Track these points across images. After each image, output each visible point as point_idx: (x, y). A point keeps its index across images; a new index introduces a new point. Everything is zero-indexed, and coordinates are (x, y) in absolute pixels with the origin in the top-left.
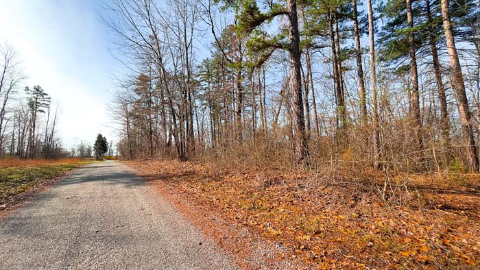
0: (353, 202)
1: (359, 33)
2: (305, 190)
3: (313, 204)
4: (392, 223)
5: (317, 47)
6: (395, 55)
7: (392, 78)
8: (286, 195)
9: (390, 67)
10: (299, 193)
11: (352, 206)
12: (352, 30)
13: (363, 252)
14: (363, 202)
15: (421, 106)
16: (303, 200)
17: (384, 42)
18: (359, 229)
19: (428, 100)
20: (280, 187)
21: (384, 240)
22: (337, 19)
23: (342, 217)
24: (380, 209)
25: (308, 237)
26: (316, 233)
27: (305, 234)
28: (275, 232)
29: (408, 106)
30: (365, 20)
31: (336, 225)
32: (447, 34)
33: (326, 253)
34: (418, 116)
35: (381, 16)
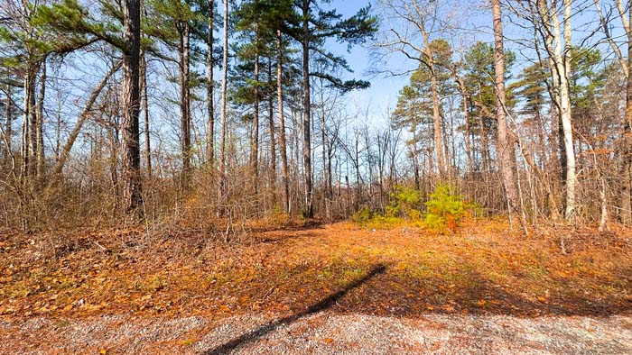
0: (197, 250)
1: (213, 62)
2: (137, 248)
3: (149, 262)
4: (231, 260)
5: (159, 56)
6: (243, 101)
7: (238, 122)
8: (104, 261)
9: (238, 110)
10: (127, 253)
11: (197, 255)
12: (206, 56)
13: (207, 289)
14: (208, 248)
15: (259, 156)
16: (134, 262)
17: (235, 82)
18: (204, 273)
19: (264, 152)
20: (89, 252)
21: (224, 276)
22: (189, 33)
23: (186, 267)
24: (222, 251)
25: (149, 297)
26: (158, 290)
27: (144, 294)
28: (96, 307)
29: (249, 153)
30: (219, 51)
31: (180, 276)
32: (279, 98)
33: (171, 304)
34: (256, 165)
35: (235, 56)
